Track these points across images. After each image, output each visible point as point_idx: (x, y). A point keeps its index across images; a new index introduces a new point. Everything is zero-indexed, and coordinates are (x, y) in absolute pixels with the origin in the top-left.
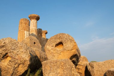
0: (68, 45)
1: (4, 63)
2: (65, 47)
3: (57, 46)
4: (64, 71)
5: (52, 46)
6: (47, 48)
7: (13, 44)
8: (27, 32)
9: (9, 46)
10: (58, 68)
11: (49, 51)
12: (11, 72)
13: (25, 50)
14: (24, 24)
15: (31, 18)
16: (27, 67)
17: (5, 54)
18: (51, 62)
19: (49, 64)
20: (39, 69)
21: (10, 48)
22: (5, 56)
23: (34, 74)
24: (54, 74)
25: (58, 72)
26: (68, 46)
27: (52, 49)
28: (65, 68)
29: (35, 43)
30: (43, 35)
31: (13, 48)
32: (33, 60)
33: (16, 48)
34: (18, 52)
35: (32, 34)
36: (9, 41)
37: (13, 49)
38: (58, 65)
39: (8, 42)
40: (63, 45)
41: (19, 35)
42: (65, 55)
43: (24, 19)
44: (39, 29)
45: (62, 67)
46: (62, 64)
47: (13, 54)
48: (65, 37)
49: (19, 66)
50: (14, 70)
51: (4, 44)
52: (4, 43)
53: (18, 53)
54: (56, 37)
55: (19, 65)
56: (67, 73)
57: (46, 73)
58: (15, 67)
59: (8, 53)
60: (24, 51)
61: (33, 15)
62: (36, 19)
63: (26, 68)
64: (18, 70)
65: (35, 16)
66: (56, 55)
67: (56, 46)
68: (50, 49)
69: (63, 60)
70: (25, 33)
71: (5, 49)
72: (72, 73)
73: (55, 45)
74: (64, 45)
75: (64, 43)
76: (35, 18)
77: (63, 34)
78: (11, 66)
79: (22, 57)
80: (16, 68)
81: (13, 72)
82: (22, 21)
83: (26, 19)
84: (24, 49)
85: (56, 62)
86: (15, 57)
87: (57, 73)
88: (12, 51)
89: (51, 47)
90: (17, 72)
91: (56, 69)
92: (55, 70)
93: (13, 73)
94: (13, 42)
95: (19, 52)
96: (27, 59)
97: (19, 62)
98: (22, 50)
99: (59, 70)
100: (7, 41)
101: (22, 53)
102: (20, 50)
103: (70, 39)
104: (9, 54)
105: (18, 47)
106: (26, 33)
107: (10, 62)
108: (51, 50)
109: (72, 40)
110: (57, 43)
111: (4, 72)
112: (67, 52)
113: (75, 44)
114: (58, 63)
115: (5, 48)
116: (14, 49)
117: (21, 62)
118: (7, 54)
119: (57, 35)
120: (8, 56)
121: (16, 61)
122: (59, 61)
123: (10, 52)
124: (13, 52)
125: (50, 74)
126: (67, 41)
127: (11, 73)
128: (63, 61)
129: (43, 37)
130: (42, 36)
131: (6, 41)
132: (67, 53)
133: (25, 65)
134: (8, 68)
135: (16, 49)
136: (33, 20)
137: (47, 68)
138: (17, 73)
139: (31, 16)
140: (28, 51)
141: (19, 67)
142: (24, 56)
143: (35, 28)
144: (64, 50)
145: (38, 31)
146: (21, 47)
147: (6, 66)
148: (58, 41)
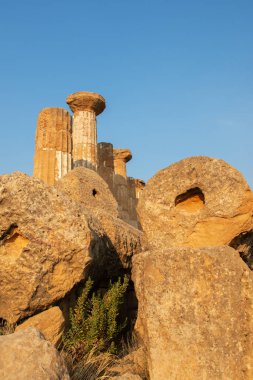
0: (223, 199)
1: (5, 258)
2: (210, 206)
3: (180, 202)
4: (212, 286)
5: (165, 203)
6: (146, 207)
7: (33, 196)
8: (65, 156)
9: (21, 202)
10: (192, 276)
11: (154, 218)
12: (31, 288)
13: (73, 214)
14: (54, 129)
15: (75, 105)
16: (82, 271)
17: (8, 226)
18: (167, 257)
19: (159, 263)
20: (117, 281)
21: (23, 207)
22: (9, 235)
23: (102, 297)
24: (178, 296)
25: (193, 290)
26: (221, 201)
27: (164, 213)
28: (217, 277)
29: (95, 192)
30: (115, 164)
31: (33, 207)
32: (98, 249)
33: (44, 207)
34: (50, 220)
35: (81, 161)
36: (18, 185)
37: (35, 212)
38: (192, 267)
39: (15, 189)
40: (202, 197)
41: (36, 166)
42: (212, 233)
43: (52, 110)
44: (103, 144)
45: (208, 275)
46: (208, 263)
47: (33, 227)
48: (211, 170)
49: (56, 267)
50: (40, 279)
51: (5, 195)
52: (4, 191)
53: (50, 226)
54: (178, 170)
55: (54, 265)
56: (225, 296)
57: (151, 294)
58: (44, 270)
59: (19, 224)
60: (71, 218)
61: (82, 95)
62: (92, 108)
63: (78, 276)
64: (53, 283)
65: (90, 100)
66: (178, 232)
67: (176, 203)
68: (157, 211)
69: (211, 251)
70: (56, 159)
71: (7, 210)
72: (243, 294)
73: (173, 200)
74: (207, 197)
75: (209, 189)
76: (91, 104)
77: (202, 160)
78: (30, 267)
79: (63, 237)
80: (47, 276)
81: (38, 287)
82: (48, 118)
83: (58, 111)
84: (69, 212)
85: (185, 258)
86: (42, 237)
87: (187, 295)
88: (31, 217)
89: (161, 206)
90: (50, 288)
91: (184, 281)
92: (181, 284)
93: (36, 291)
94: (32, 189)
95: (54, 221)
96: (83, 246)
97: (55, 254)
98: (62, 215)
99: (195, 285)
100: (13, 186)
101: (63, 225)
102: (58, 214)
103: (229, 178)
104: (22, 229)
105: (49, 204)
106: (61, 158)
107: (26, 254)
108: (162, 217)
109: (235, 182)
110: (183, 190)
111: (9, 287)
112: (218, 223)
113: (247, 195)
114: (192, 260)
115: (9, 208)
116: (38, 212)
117: (61, 254)
118: (14, 226)
119: (181, 164)
120: (17, 235)
121: (47, 252)
122: (195, 252)
123: (26, 222)
124: (33, 220)
125: (166, 296)
126: (217, 184)
127: (30, 290)
128: (209, 253)
129: (118, 171)
130: (113, 168)
131: (8, 185)
132: (221, 227)
133: (74, 265)
134: (19, 273)
135: (44, 212)
136: (81, 113)
137: (153, 278)
138: (50, 292)
139: (75, 100)
140: (83, 217)
141: (56, 272)
142: (72, 235)
143: (90, 141)
144: (209, 216)
145: (99, 153)
146: (61, 204)
147: (13, 268)
148: (187, 184)
